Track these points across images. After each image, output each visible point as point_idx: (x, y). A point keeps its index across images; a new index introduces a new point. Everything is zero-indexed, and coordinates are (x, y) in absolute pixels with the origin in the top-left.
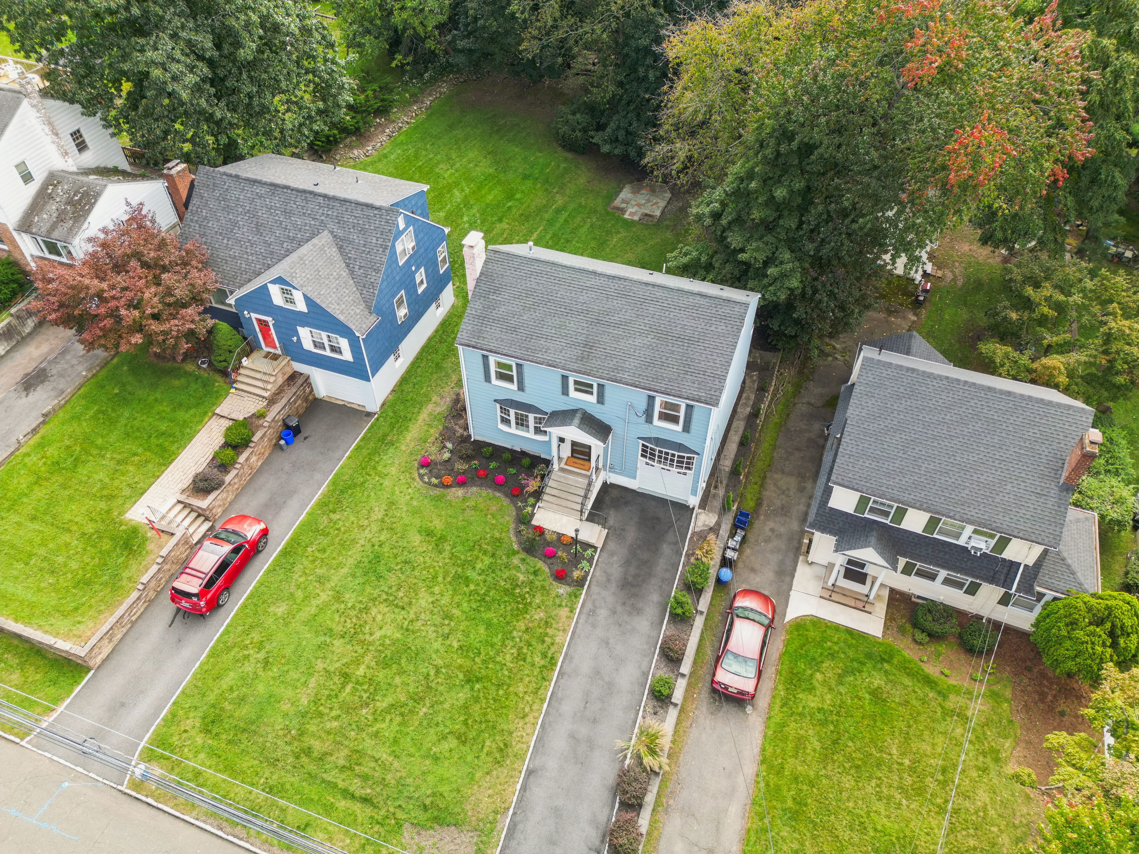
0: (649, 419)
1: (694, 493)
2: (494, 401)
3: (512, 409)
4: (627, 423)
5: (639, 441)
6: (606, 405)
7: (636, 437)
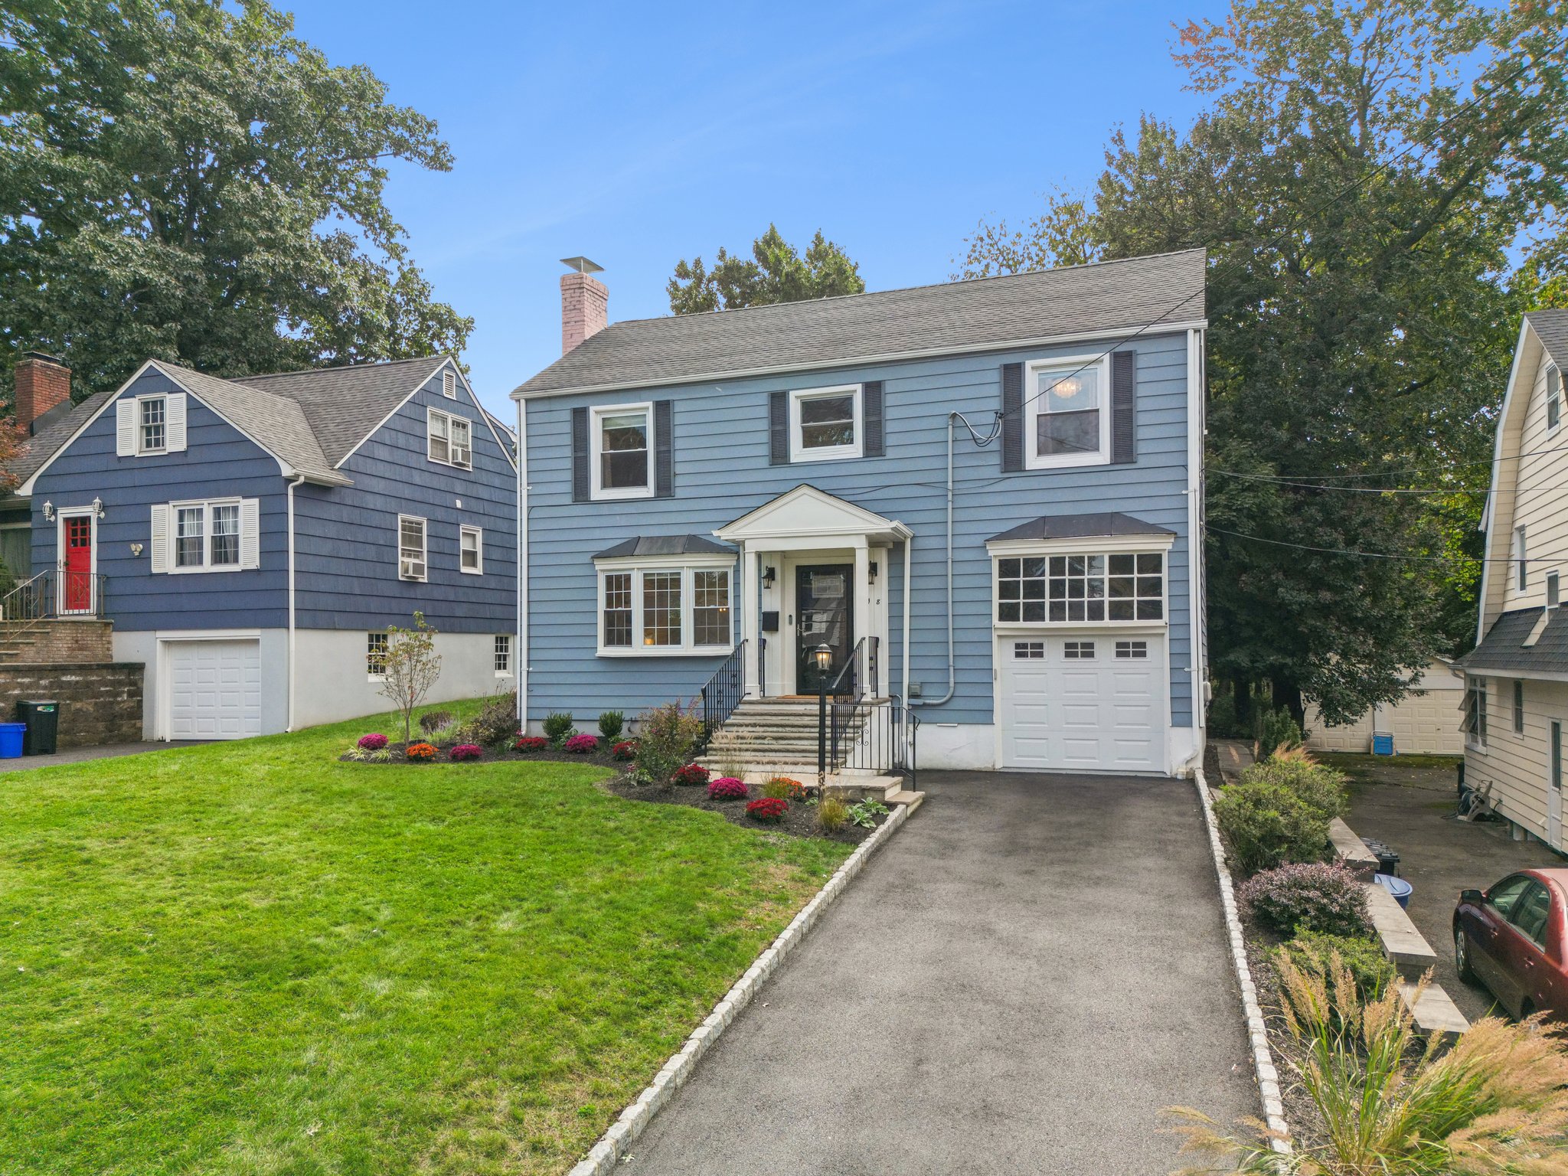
1: (1183, 718)
2: (593, 558)
3: (637, 569)
4: (950, 497)
5: (991, 553)
6: (890, 453)
7: (979, 541)
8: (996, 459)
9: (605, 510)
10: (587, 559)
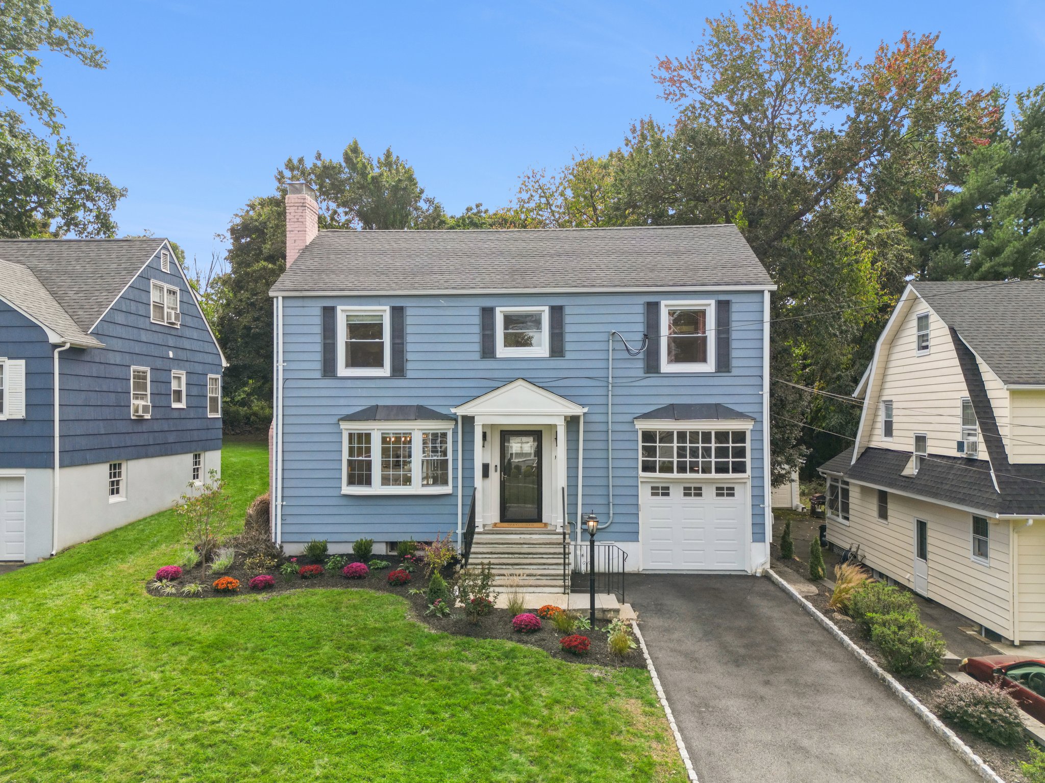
0: (652, 366)
1: (758, 536)
2: (339, 420)
3: (376, 430)
4: (610, 388)
5: (637, 427)
6: (568, 356)
7: (629, 418)
8: (641, 364)
9: (349, 383)
10: (335, 420)
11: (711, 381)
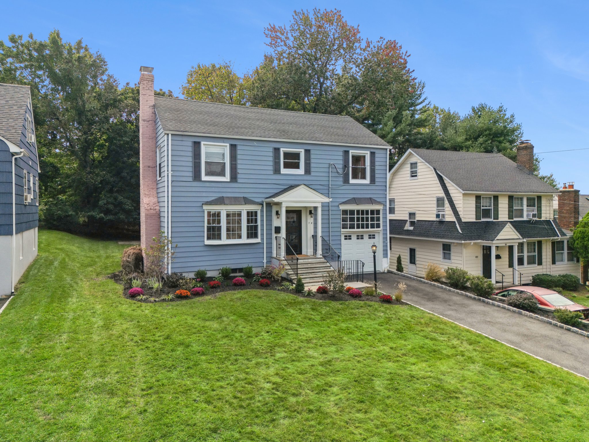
0: (346, 180)
1: (385, 255)
2: (202, 205)
3: (224, 210)
4: (330, 190)
5: (340, 208)
6: (312, 174)
7: (337, 204)
8: (341, 179)
9: (208, 184)
11: (368, 188)
